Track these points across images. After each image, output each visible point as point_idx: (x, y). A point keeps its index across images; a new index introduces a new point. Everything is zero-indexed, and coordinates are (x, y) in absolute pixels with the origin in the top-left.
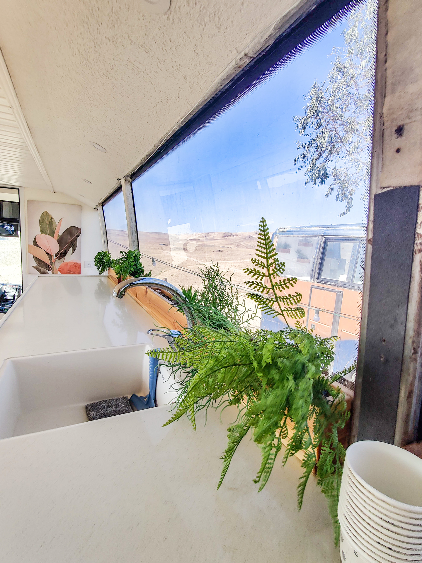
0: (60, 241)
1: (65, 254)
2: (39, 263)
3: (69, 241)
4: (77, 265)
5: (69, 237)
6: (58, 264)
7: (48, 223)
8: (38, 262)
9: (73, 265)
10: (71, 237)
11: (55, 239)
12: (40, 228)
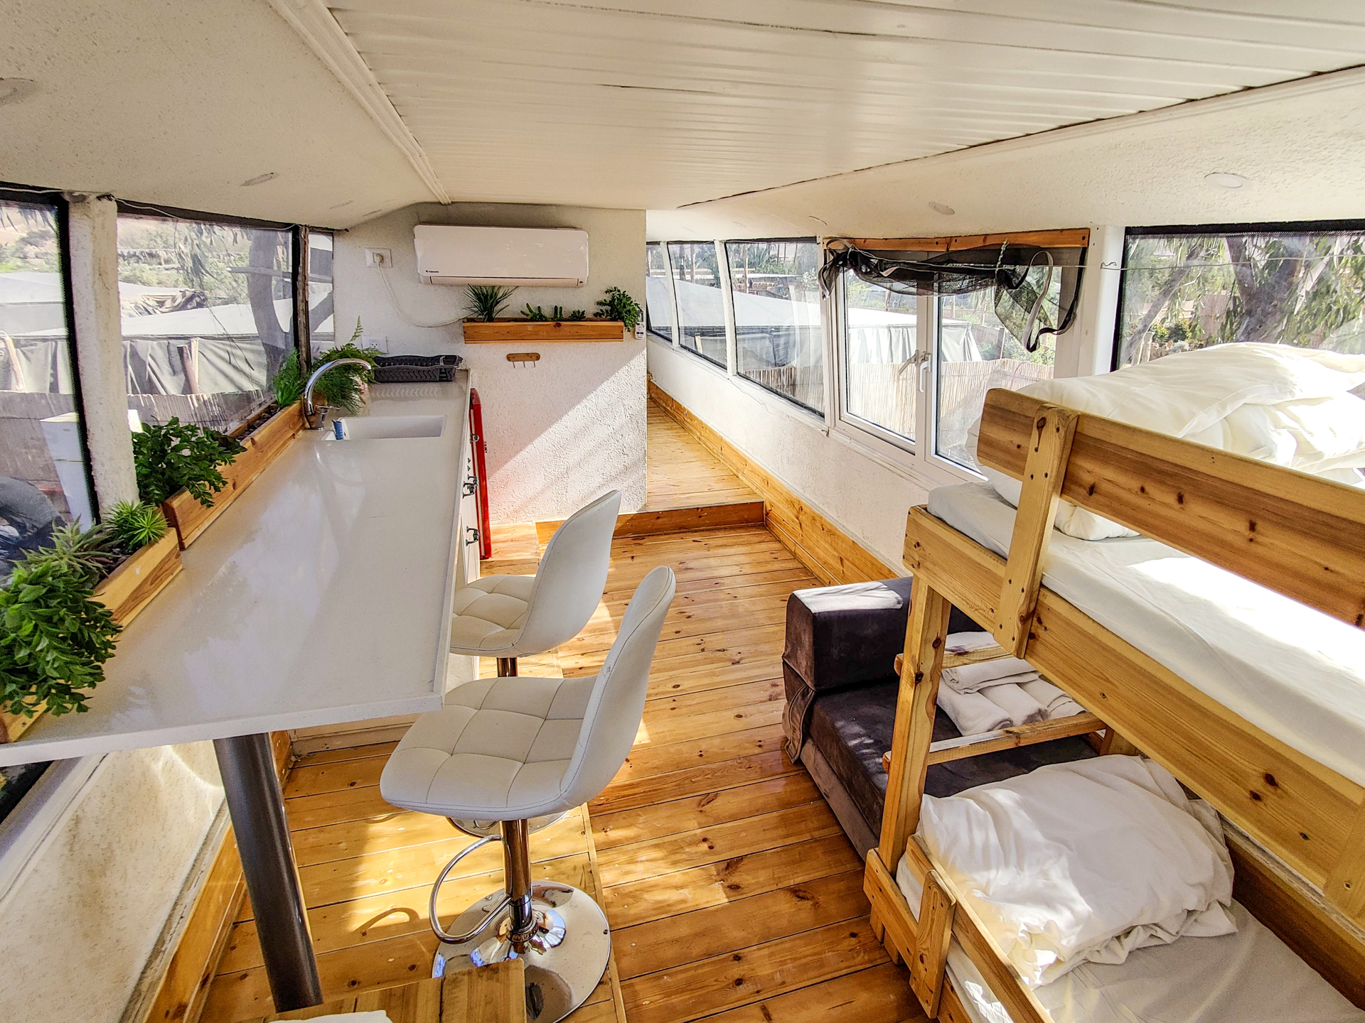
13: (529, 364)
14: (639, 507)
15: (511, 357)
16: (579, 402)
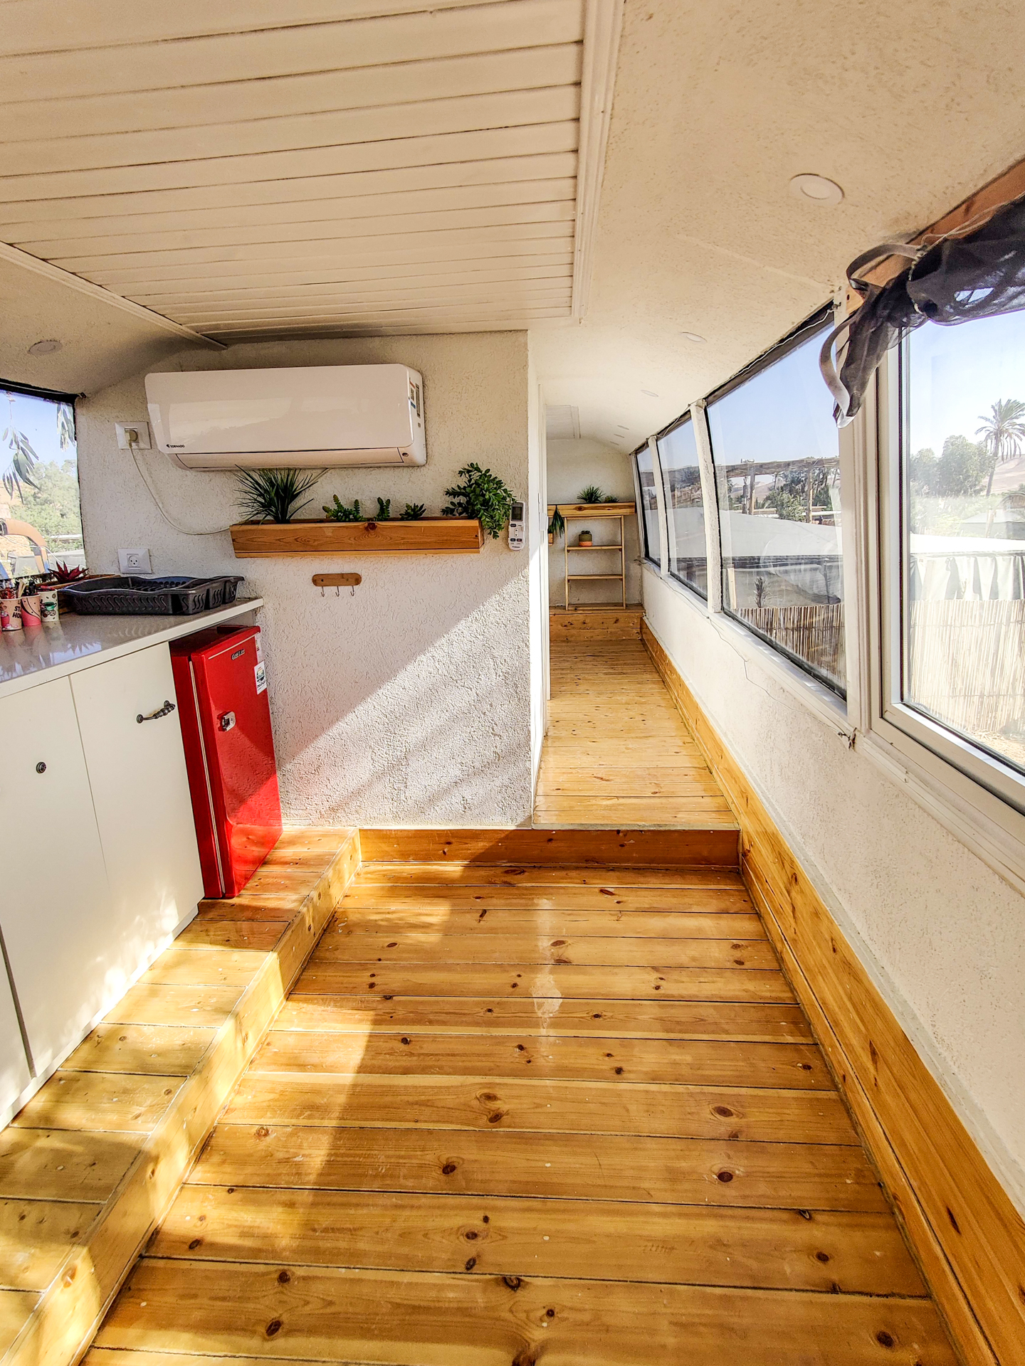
13: (345, 590)
14: (520, 820)
15: (319, 580)
16: (423, 651)
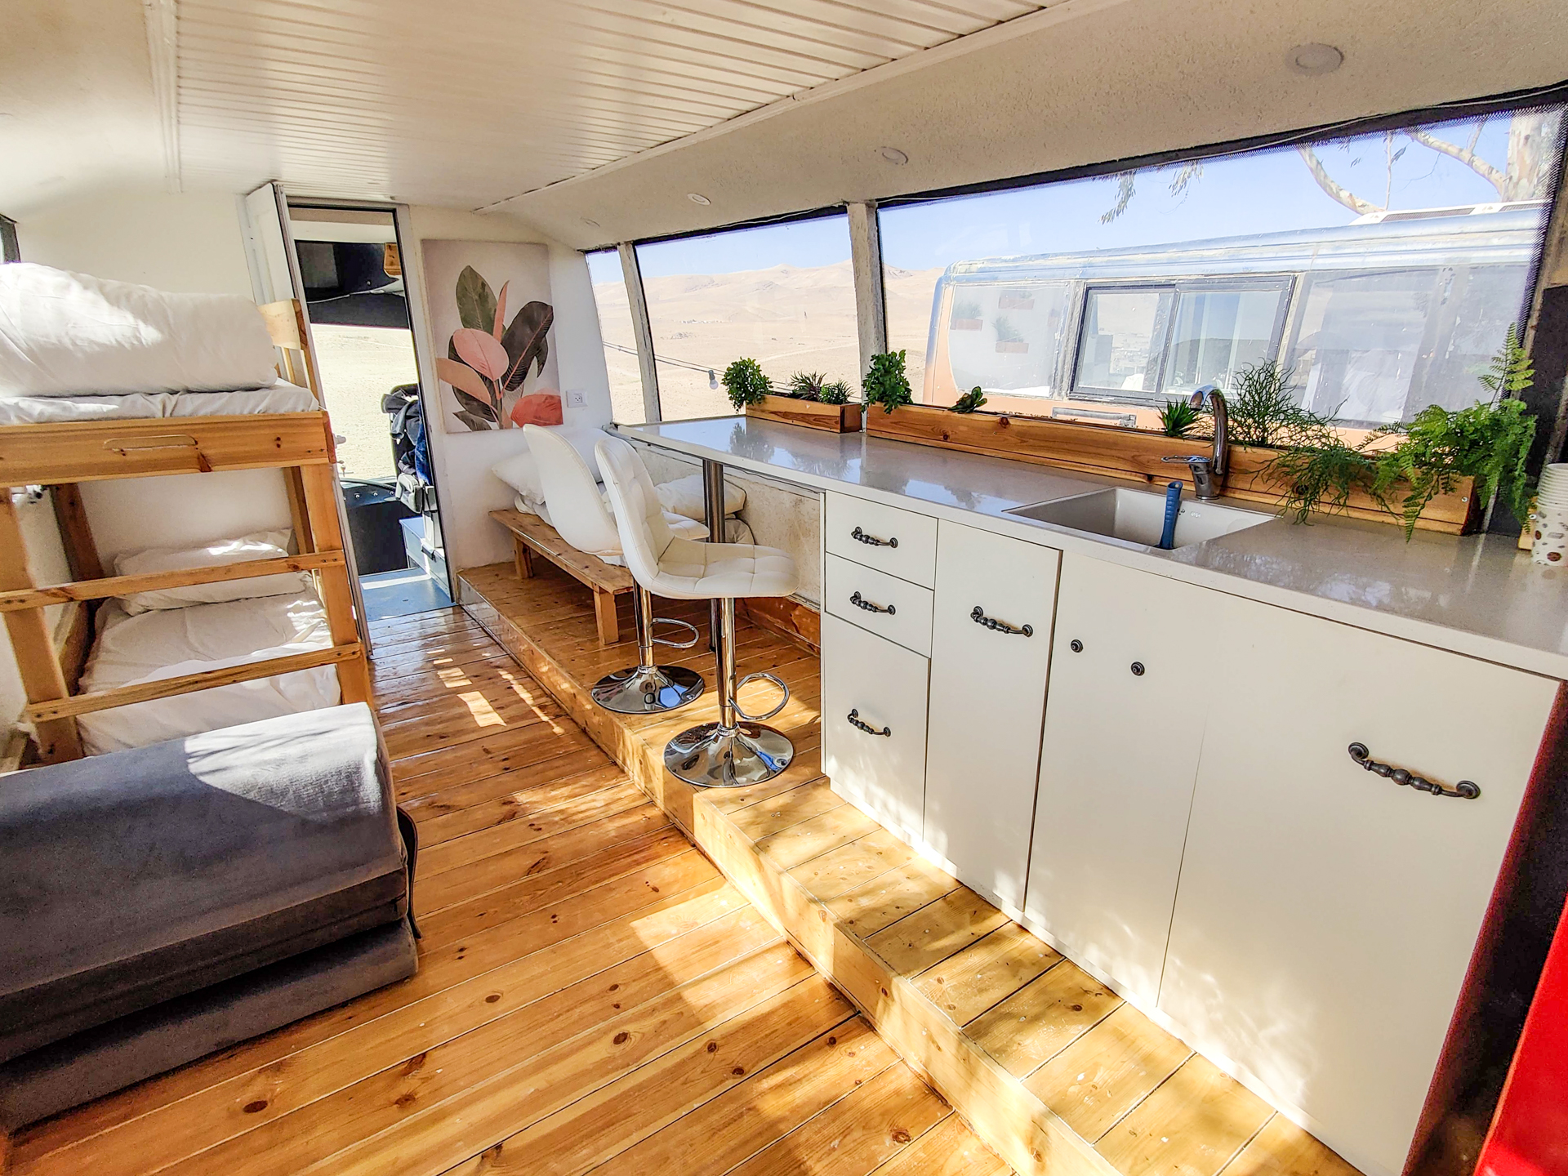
0: (509, 342)
1: (523, 375)
2: (466, 404)
3: (529, 342)
4: (553, 401)
5: (528, 331)
6: (509, 402)
7: (477, 297)
8: (464, 401)
9: (544, 402)
10: (531, 329)
11: (498, 339)
12: (461, 313)
